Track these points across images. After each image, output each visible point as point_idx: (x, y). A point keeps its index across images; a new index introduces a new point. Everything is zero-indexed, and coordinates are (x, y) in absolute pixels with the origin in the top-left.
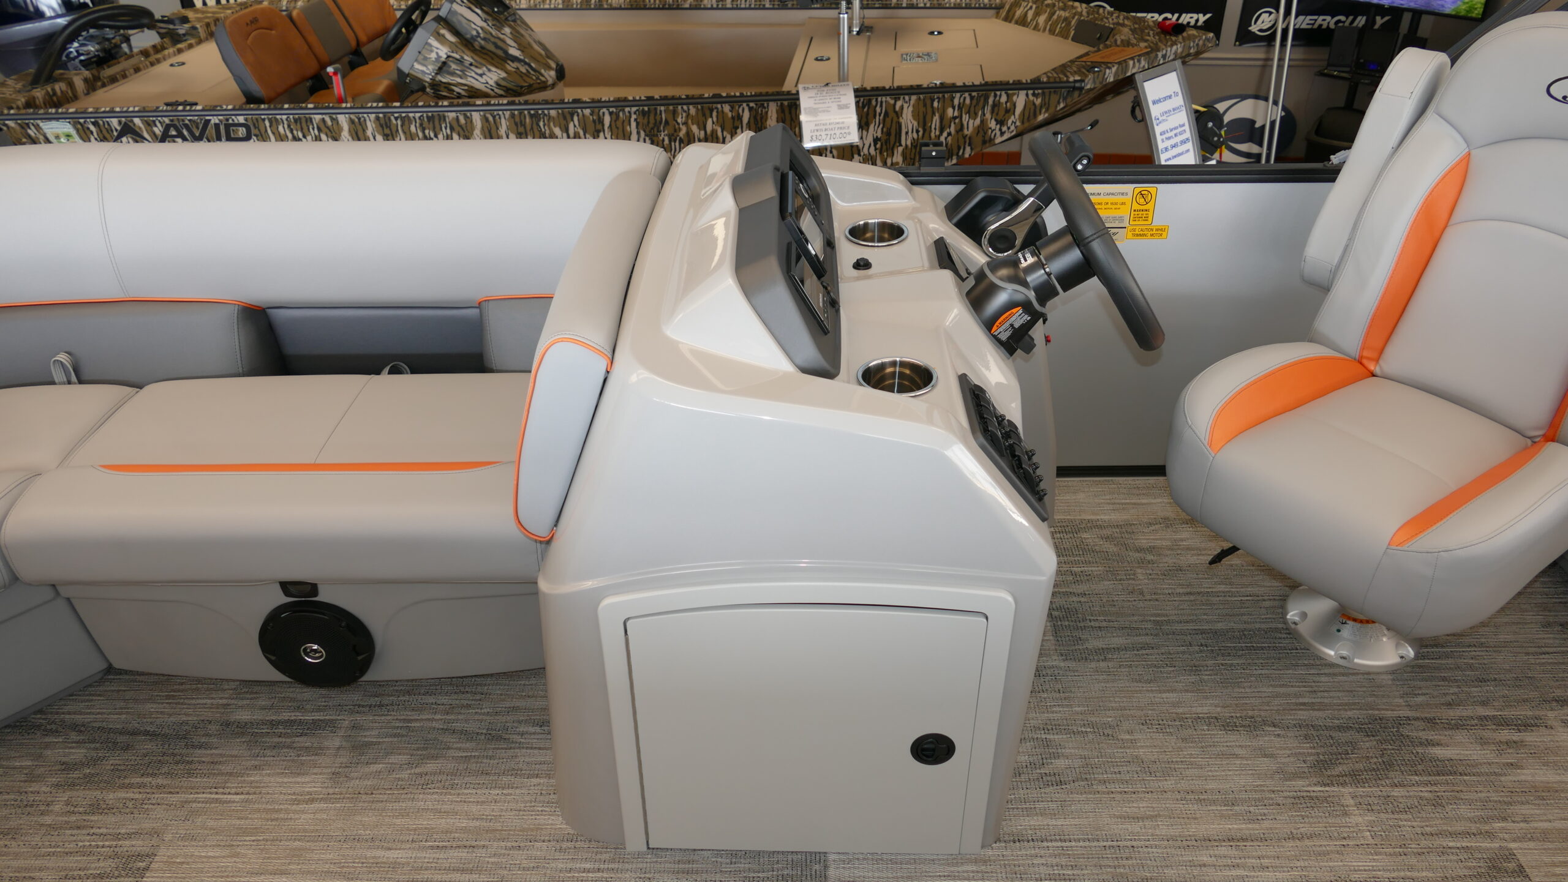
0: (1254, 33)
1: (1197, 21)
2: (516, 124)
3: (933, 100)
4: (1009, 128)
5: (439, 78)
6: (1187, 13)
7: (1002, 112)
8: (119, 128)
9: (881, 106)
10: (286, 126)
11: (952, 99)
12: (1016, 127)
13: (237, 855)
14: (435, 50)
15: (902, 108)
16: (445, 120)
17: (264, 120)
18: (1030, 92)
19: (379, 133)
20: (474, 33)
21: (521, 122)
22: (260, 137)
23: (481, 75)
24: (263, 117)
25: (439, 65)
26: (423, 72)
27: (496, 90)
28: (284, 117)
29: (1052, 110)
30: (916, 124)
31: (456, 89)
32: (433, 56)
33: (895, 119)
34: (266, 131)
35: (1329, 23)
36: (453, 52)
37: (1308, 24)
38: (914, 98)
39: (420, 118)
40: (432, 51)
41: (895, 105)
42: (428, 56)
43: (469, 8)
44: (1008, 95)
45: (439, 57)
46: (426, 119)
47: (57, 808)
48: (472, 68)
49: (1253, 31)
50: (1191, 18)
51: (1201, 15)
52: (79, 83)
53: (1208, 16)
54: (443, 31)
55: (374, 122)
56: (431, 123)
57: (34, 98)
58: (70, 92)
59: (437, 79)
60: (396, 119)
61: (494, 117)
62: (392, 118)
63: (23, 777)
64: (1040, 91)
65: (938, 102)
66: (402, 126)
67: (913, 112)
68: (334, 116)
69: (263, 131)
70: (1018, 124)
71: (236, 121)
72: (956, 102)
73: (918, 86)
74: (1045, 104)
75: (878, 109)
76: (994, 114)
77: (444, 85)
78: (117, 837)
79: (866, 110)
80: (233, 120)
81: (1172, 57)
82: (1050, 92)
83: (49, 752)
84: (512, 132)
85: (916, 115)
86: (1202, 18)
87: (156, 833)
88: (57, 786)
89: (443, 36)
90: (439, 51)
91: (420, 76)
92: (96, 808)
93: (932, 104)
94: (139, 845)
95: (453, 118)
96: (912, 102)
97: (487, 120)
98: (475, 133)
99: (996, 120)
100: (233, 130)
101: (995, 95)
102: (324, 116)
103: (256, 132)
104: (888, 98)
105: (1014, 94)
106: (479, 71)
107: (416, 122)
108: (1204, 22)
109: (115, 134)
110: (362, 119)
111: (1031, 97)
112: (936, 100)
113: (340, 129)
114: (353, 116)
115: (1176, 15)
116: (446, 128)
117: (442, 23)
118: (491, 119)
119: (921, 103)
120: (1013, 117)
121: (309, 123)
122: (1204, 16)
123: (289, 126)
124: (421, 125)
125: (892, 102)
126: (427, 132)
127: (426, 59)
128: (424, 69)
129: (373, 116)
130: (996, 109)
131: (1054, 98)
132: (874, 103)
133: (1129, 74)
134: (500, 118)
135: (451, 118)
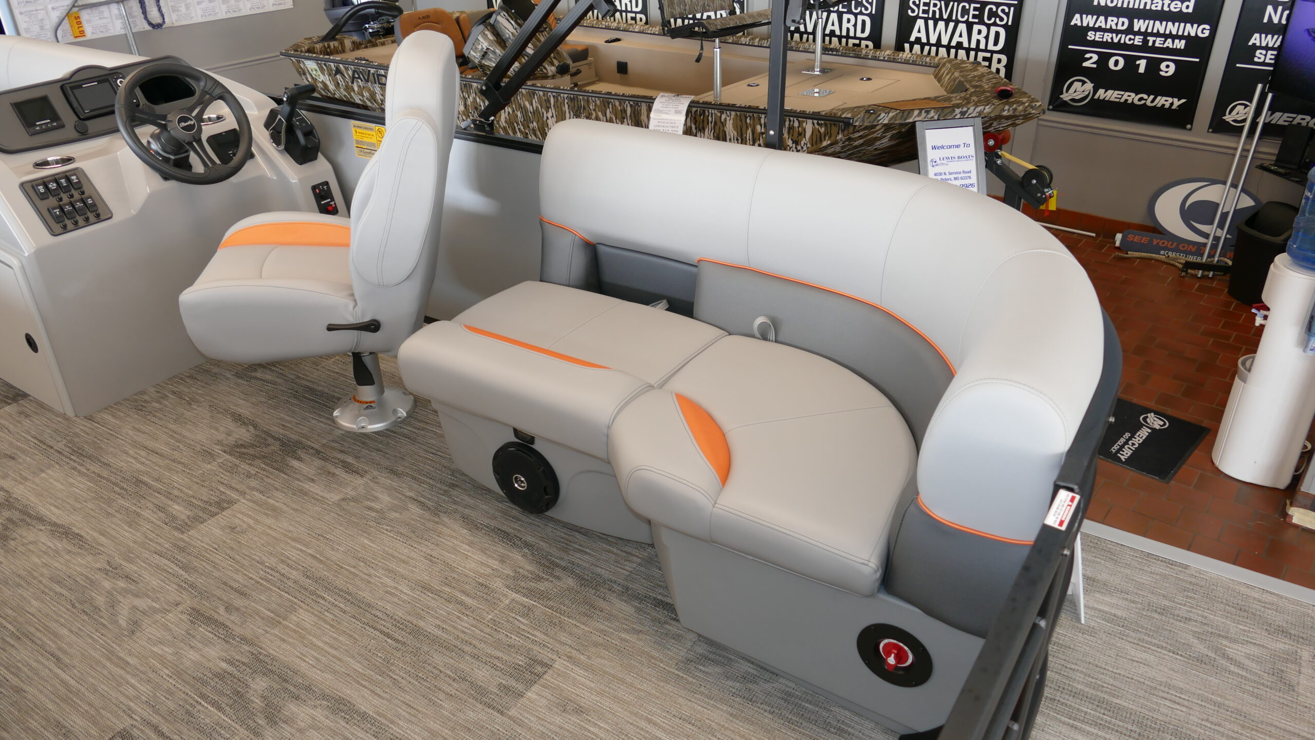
0: (1228, 122)
1: (1172, 104)
3: (746, 118)
4: (802, 148)
5: (484, 62)
6: (1163, 96)
7: (796, 135)
8: (335, 69)
9: (712, 116)
11: (760, 118)
12: (808, 148)
14: (482, 44)
15: (726, 120)
18: (815, 122)
20: (507, 36)
25: (483, 53)
26: (475, 57)
29: (833, 138)
30: (736, 134)
32: (480, 47)
33: (721, 127)
35: (1308, 123)
36: (491, 46)
37: (1285, 121)
38: (733, 113)
41: (721, 117)
43: (508, 20)
44: (799, 122)
45: (483, 48)
49: (1227, 120)
50: (1166, 101)
51: (1176, 100)
52: (348, 43)
53: (1183, 101)
54: (487, 32)
57: (314, 48)
58: (340, 48)
59: (482, 62)
64: (823, 122)
65: (750, 119)
67: (733, 124)
70: (809, 145)
71: (381, 73)
72: (762, 121)
73: (733, 104)
74: (828, 133)
75: (710, 119)
76: (790, 135)
77: (487, 67)
79: (702, 117)
80: (379, 72)
81: (974, 115)
82: (831, 124)
85: (735, 127)
86: (1177, 103)
89: (487, 35)
91: (474, 59)
93: (746, 121)
96: (732, 117)
99: (792, 140)
100: (380, 78)
101: (790, 121)
104: (716, 111)
105: (804, 122)
108: (1178, 106)
109: (334, 72)
111: (817, 126)
112: (749, 118)
115: (1152, 97)
117: (488, 27)
119: (738, 118)
120: (804, 139)
122: (1179, 100)
125: (719, 114)
127: (476, 48)
128: (475, 54)
130: (791, 131)
131: (834, 129)
132: (707, 113)
133: (911, 120)
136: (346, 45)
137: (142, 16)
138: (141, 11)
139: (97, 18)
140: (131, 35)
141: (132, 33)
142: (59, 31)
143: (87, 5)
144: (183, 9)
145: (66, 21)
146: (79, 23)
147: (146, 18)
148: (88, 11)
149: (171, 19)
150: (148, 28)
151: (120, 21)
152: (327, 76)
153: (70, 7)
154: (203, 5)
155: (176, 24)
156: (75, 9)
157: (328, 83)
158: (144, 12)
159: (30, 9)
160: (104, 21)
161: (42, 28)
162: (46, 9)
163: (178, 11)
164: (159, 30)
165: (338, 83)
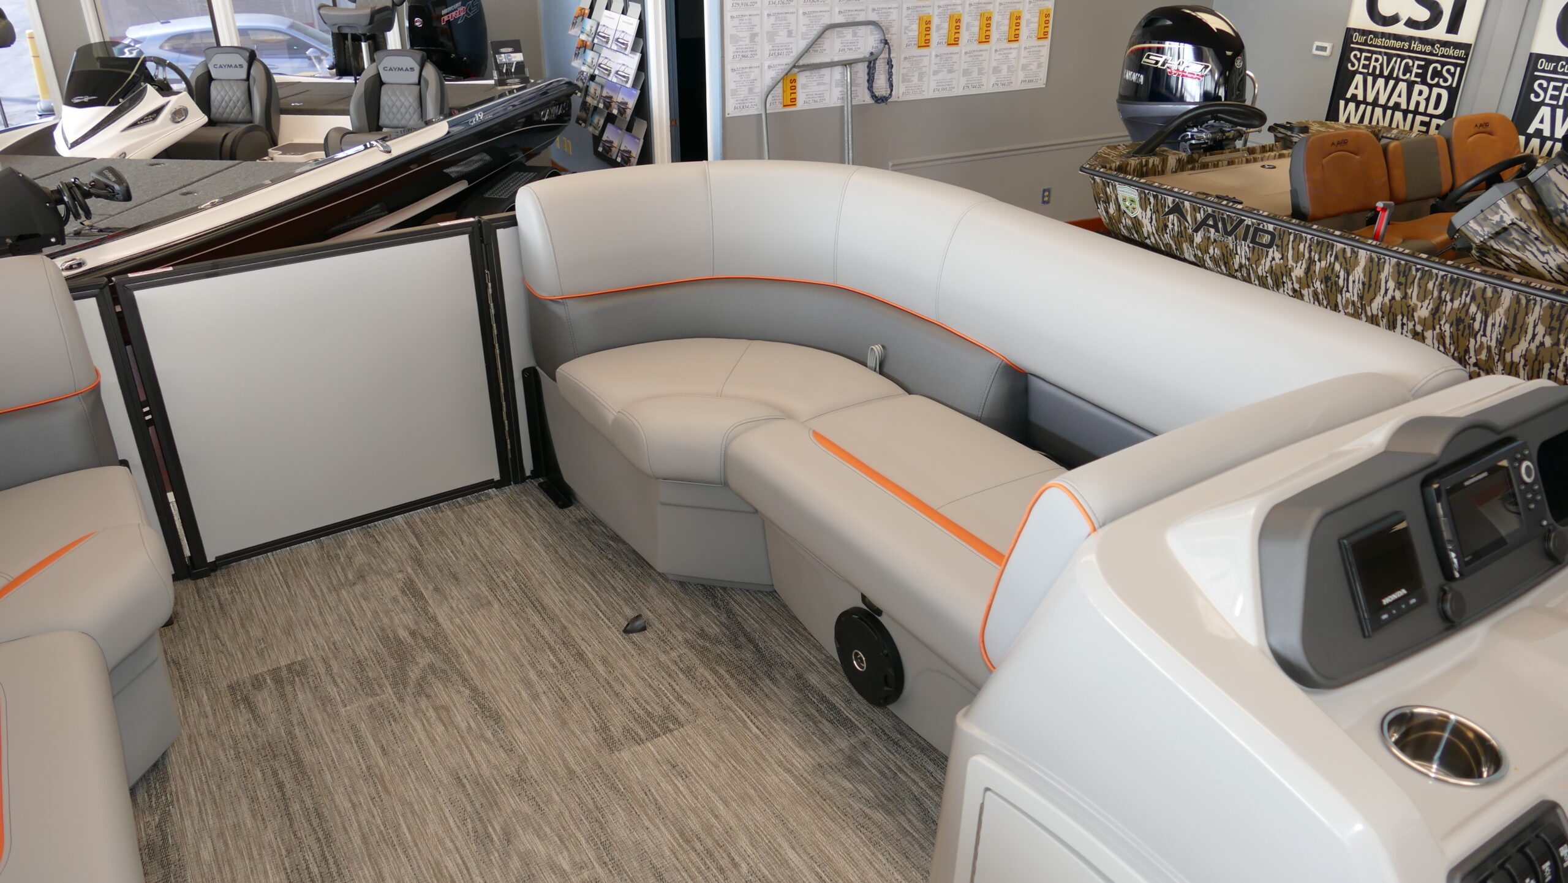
2: (1552, 316)
5: (1492, 243)
8: (1171, 206)
10: (1307, 245)
13: (717, 767)
14: (1501, 213)
16: (1469, 287)
17: (1290, 234)
19: (1393, 279)
20: (1561, 207)
21: (1559, 315)
22: (1280, 249)
23: (1543, 253)
24: (1290, 231)
25: (1498, 229)
26: (1476, 232)
27: (1554, 274)
28: (1309, 237)
31: (1507, 260)
32: (1497, 218)
34: (1288, 244)
36: (1521, 220)
39: (1442, 277)
40: (1497, 213)
42: (1490, 217)
45: (1502, 221)
46: (1448, 280)
47: (674, 654)
48: (1537, 243)
52: (1172, 161)
54: (1521, 196)
55: (1393, 267)
56: (1453, 286)
57: (1128, 163)
59: (1488, 244)
60: (1417, 270)
61: (1528, 301)
62: (1414, 268)
63: (678, 622)
66: (1420, 279)
68: (1356, 249)
69: (1285, 243)
71: (1266, 228)
77: (1493, 251)
78: (679, 698)
80: (1263, 226)
83: (703, 617)
84: (1542, 324)
87: (696, 713)
88: (687, 641)
89: (1519, 201)
90: (1504, 215)
91: (1470, 235)
92: (689, 672)
94: (681, 712)
95: (1480, 288)
97: (1518, 301)
98: (1497, 311)
100: (1260, 235)
102: (1346, 247)
103: (1279, 243)
106: (1543, 248)
107: (1436, 280)
109: (1167, 210)
110: (1383, 260)
113: (1357, 264)
114: (1374, 255)
116: (1467, 296)
117: (1525, 187)
118: (1523, 301)
121: (1329, 249)
123: (1310, 246)
124: (1441, 284)
126: (1444, 293)
127: (1486, 219)
128: (1479, 229)
129: (1394, 261)
134: (1535, 304)
135: (1477, 287)
136: (1169, 164)
137: (866, 84)
138: (866, 77)
139: (815, 83)
140: (850, 110)
141: (852, 106)
142: (770, 96)
143: (808, 65)
144: (915, 79)
145: (780, 84)
146: (794, 88)
147: (870, 88)
148: (808, 73)
149: (901, 92)
150: (868, 100)
151: (840, 89)
152: (1149, 213)
153: (790, 67)
154: (940, 76)
155: (902, 99)
156: (796, 70)
157: (1146, 222)
158: (871, 80)
159: (744, 66)
160: (822, 88)
161: (751, 90)
162: (761, 67)
163: (909, 81)
164: (883, 104)
165: (1166, 226)
